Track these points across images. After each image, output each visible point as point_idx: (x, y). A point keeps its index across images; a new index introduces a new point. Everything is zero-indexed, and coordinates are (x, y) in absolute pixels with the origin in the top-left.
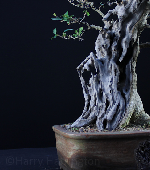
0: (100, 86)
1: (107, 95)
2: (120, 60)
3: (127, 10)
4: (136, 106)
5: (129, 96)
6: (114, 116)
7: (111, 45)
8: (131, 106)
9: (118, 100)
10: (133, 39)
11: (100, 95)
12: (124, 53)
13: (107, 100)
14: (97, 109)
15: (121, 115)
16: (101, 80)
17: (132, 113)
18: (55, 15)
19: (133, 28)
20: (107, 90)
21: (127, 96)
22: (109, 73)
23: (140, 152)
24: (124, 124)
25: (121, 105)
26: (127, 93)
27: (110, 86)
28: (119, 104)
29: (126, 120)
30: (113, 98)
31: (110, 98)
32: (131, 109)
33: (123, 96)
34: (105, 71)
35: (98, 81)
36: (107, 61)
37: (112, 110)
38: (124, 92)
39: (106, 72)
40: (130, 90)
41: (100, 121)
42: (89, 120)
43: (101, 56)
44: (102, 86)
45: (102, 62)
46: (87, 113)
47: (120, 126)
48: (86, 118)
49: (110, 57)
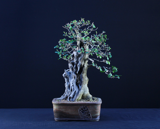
0: (69, 83)
1: (71, 87)
2: (77, 73)
3: (77, 53)
4: (84, 92)
5: (81, 88)
6: (74, 96)
7: (73, 67)
8: (81, 92)
9: (76, 89)
10: (82, 64)
11: (69, 87)
12: (78, 70)
13: (72, 89)
14: (67, 93)
15: (77, 95)
16: (69, 81)
17: (82, 95)
18: (57, 50)
19: (81, 60)
20: (71, 85)
21: (80, 87)
22: (72, 78)
23: (81, 111)
24: (78, 99)
25: (77, 91)
26: (80, 86)
27: (72, 83)
28: (76, 91)
29: (79, 97)
30: (74, 88)
31: (73, 88)
32: (81, 93)
33: (79, 87)
34: (71, 77)
35: (68, 81)
36: (72, 73)
37: (73, 93)
38: (79, 86)
39: (71, 78)
40: (82, 85)
41: (68, 97)
42: (65, 97)
43: (71, 71)
44: (70, 83)
45: (70, 73)
46: (64, 94)
47: (76, 100)
48: (64, 96)
49: (73, 71)
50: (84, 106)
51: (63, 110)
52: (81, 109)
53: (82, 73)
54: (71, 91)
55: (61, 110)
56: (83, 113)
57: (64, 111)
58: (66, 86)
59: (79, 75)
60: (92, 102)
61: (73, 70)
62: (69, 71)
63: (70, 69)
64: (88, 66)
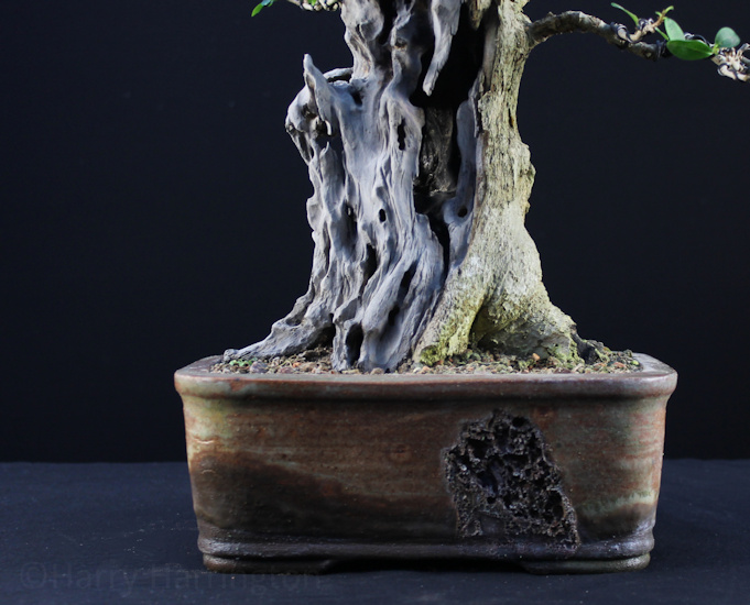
0: (344, 193)
1: (370, 229)
2: (427, 87)
4: (496, 279)
5: (465, 236)
6: (394, 314)
7: (388, 26)
8: (466, 274)
9: (417, 249)
11: (347, 226)
12: (440, 55)
13: (372, 252)
14: (332, 286)
15: (423, 309)
16: (350, 167)
17: (478, 304)
20: (370, 210)
21: (455, 234)
22: (378, 140)
23: (466, 460)
24: (433, 350)
25: (425, 270)
26: (459, 223)
27: (381, 192)
28: (414, 267)
29: (450, 329)
30: (392, 244)
31: (382, 238)
32: (468, 286)
33: (441, 234)
34: (362, 130)
35: (338, 172)
36: (375, 89)
37: (385, 286)
38: (449, 219)
39: (369, 137)
40: (475, 212)
41: (342, 334)
42: (307, 329)
43: (363, 70)
44: (351, 192)
45: (357, 95)
46: (300, 301)
47: (417, 357)
48: (298, 320)
49: (388, 76)
50: (496, 412)
51: (285, 455)
52: (471, 442)
53: (472, 94)
54: (371, 265)
55: (259, 451)
56: (489, 491)
57: (292, 465)
58: (321, 217)
59: (443, 128)
60: (575, 375)
61: (383, 61)
62: (346, 77)
63: (357, 58)
64: (533, 33)
